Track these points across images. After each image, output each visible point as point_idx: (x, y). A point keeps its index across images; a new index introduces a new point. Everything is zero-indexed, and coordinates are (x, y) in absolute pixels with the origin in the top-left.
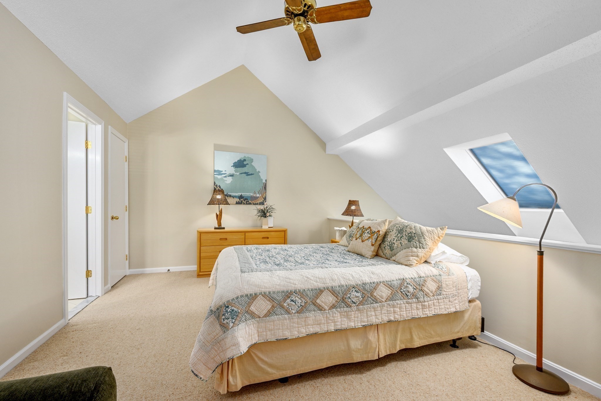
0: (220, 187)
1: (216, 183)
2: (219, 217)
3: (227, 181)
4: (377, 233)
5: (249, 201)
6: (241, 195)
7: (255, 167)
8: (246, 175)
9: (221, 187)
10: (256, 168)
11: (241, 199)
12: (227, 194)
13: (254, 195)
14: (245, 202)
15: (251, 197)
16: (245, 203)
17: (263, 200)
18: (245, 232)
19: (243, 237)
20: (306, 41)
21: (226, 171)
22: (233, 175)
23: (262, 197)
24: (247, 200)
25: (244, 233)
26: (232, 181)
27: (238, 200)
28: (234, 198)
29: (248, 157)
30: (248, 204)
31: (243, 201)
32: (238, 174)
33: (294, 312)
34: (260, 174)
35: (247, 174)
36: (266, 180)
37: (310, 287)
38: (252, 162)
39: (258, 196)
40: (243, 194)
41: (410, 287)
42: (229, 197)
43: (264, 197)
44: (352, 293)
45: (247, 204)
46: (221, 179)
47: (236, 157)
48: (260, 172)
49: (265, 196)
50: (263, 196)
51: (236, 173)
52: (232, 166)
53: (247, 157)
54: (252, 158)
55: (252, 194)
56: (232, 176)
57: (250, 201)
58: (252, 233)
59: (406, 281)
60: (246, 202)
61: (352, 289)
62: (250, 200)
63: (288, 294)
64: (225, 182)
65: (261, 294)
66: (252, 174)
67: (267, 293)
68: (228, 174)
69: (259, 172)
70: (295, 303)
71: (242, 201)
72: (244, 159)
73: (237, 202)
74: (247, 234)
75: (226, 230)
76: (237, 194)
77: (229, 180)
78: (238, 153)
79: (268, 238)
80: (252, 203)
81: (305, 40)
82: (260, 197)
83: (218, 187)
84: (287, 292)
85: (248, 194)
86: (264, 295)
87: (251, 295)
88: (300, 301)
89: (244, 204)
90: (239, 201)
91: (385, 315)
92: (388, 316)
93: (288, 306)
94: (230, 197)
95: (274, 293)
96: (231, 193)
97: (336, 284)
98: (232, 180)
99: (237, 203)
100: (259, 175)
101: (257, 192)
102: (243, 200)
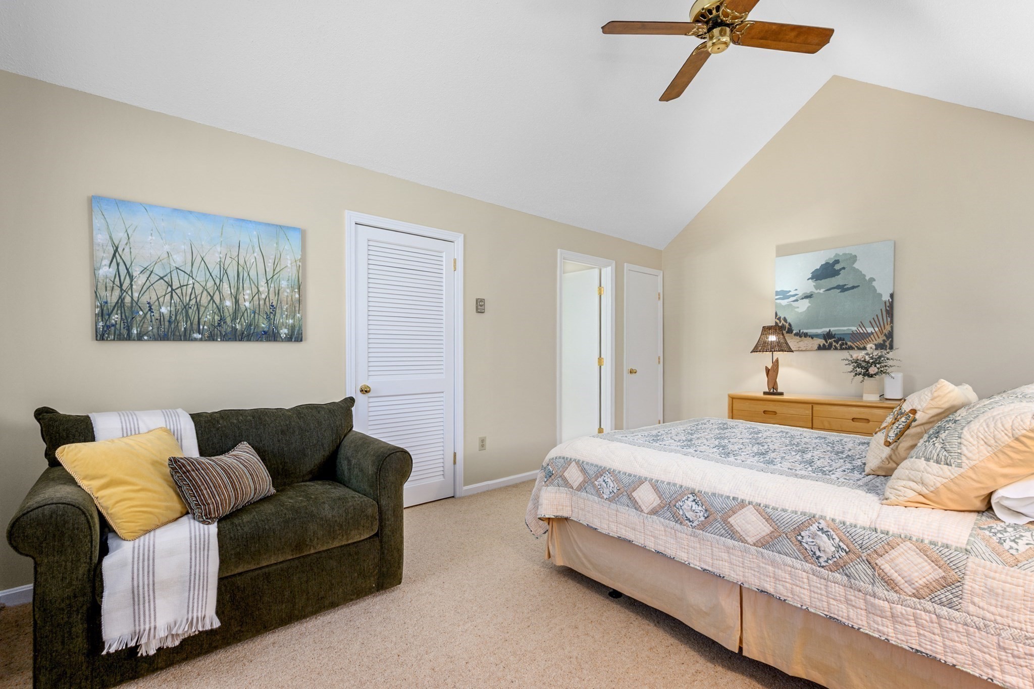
0: (785, 320)
1: (778, 314)
2: (772, 372)
3: (798, 307)
4: (909, 417)
5: (846, 344)
6: (830, 331)
7: (861, 272)
8: (841, 292)
9: (788, 321)
10: (863, 273)
11: (830, 341)
12: (800, 331)
13: (860, 329)
14: (838, 346)
15: (851, 334)
16: (839, 348)
17: (885, 338)
18: (813, 404)
19: (807, 412)
20: (766, 40)
21: (796, 290)
22: (812, 295)
23: (882, 332)
24: (844, 340)
25: (811, 406)
26: (808, 307)
27: (822, 342)
28: (814, 338)
29: (845, 254)
30: (846, 349)
31: (834, 344)
32: (822, 291)
33: (605, 497)
34: (874, 284)
35: (843, 288)
36: (892, 296)
37: (629, 471)
38: (855, 261)
39: (869, 331)
40: (832, 329)
41: (823, 539)
42: (803, 337)
43: (886, 332)
44: (686, 501)
45: (842, 349)
46: (789, 306)
47: (817, 260)
48: (874, 280)
49: (890, 329)
50: (884, 331)
51: (818, 291)
52: (808, 279)
53: (841, 254)
54: (853, 254)
55: (856, 328)
56: (808, 296)
57: (849, 343)
58: (829, 407)
59: (819, 523)
60: (841, 345)
61: (689, 496)
62: (850, 341)
63: (602, 471)
64: (796, 310)
65: (575, 460)
66: (853, 287)
67: (581, 462)
68: (800, 295)
69: (872, 280)
70: (607, 485)
71: (831, 344)
72: (835, 260)
73: (820, 345)
74: (816, 408)
75: (785, 397)
76: (819, 331)
77: (804, 305)
78: (822, 251)
79: (868, 421)
80: (853, 346)
81: (762, 41)
82: (875, 334)
83: (783, 321)
84: (601, 467)
85: (845, 328)
86: (577, 462)
87: (567, 458)
88: (612, 485)
89: (836, 349)
90: (824, 345)
91: (753, 572)
92: (760, 578)
93: (599, 487)
94: (805, 337)
95: (587, 463)
96: (807, 329)
97: (665, 478)
98: (810, 305)
99: (820, 348)
100: (874, 287)
101: (867, 323)
102: (834, 341)
